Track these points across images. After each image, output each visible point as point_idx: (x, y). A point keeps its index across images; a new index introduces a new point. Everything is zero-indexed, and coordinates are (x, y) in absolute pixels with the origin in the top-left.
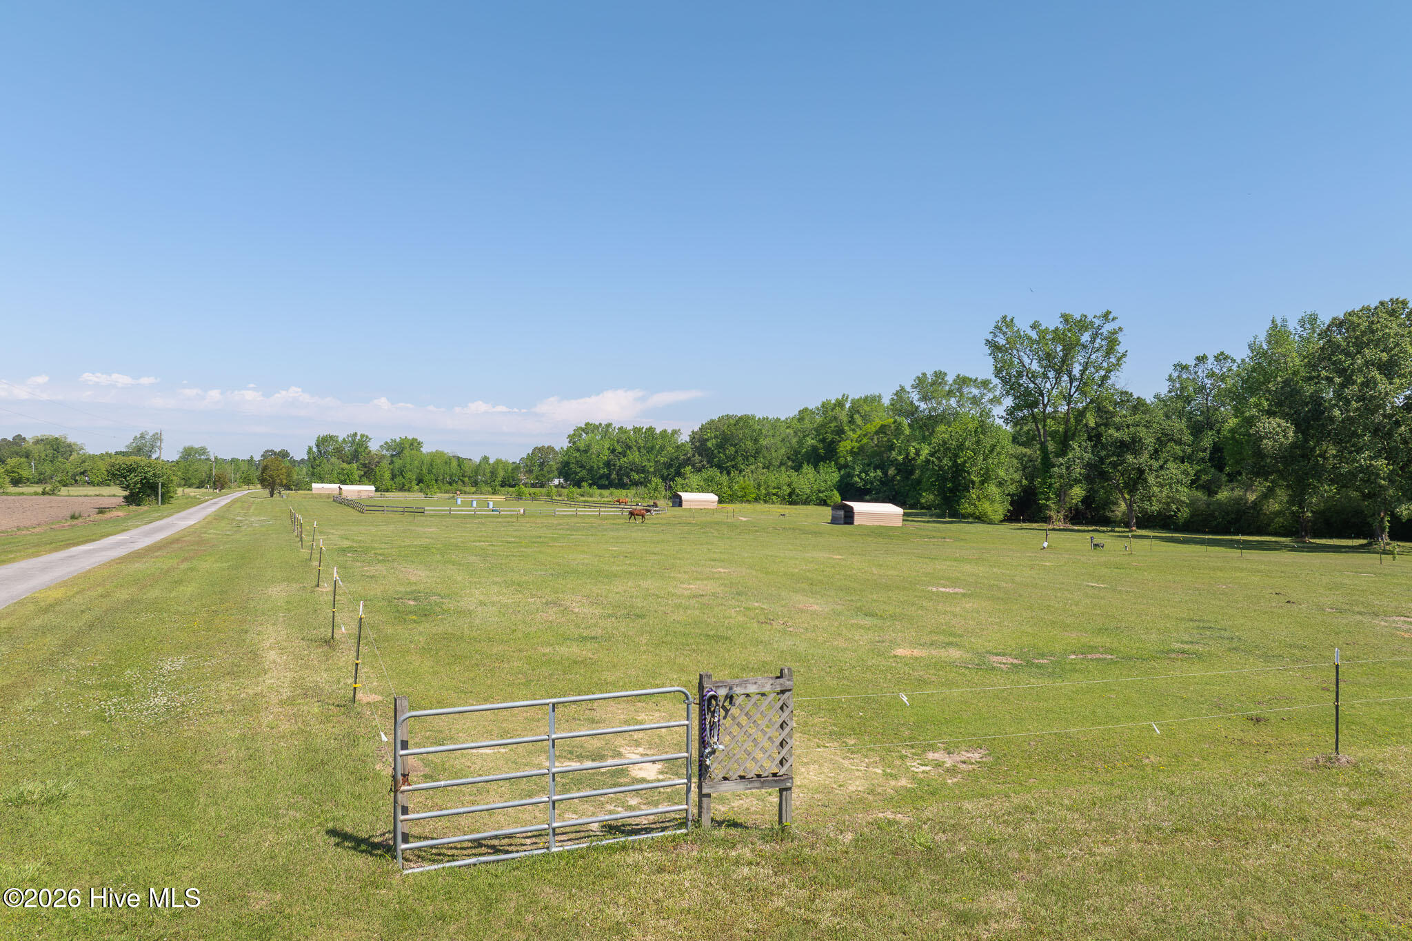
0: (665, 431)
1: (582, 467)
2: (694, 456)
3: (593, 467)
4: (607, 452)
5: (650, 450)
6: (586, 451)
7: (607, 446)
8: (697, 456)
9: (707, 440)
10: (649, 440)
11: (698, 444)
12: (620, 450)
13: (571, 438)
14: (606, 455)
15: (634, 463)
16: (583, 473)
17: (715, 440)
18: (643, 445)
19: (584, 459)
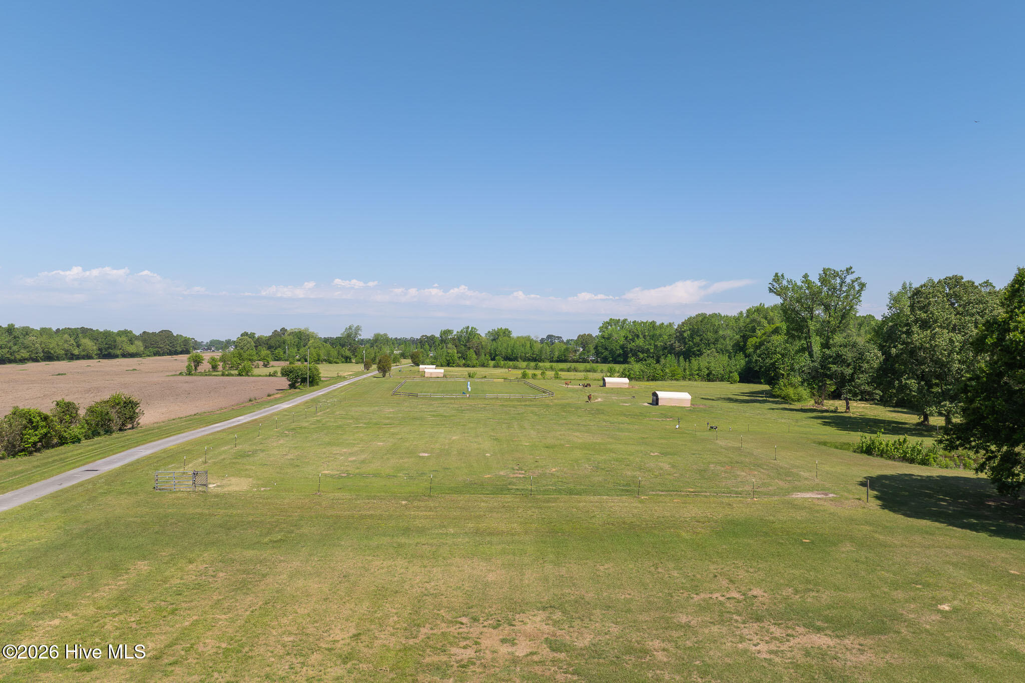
0: (663, 324)
1: (606, 349)
2: (675, 343)
3: (612, 349)
4: (623, 339)
5: (653, 337)
6: (608, 339)
7: (623, 334)
8: (677, 342)
9: (684, 332)
10: (651, 330)
11: (678, 334)
12: (631, 337)
13: (601, 330)
14: (622, 341)
15: (640, 347)
16: (606, 353)
17: (689, 332)
18: (647, 334)
19: (607, 344)
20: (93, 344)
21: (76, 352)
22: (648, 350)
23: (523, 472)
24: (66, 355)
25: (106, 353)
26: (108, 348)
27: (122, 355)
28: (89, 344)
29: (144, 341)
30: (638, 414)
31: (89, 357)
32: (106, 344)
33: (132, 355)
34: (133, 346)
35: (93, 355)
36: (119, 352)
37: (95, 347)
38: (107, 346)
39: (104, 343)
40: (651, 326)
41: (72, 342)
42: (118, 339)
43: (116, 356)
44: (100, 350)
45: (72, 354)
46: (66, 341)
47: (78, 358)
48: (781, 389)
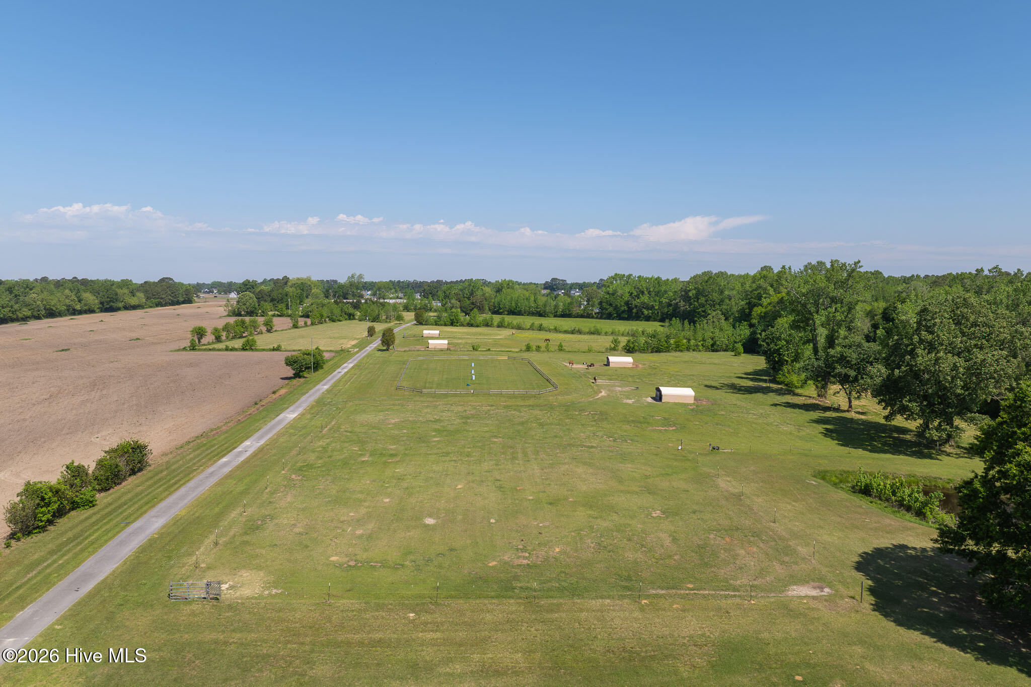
0: (668, 280)
2: (680, 302)
3: (617, 305)
4: (627, 295)
5: (658, 294)
6: (613, 294)
7: (627, 290)
8: (682, 301)
9: (690, 291)
10: (657, 286)
11: (683, 293)
12: (636, 294)
14: (626, 297)
15: (645, 303)
16: (611, 309)
17: (694, 292)
18: (652, 290)
19: (612, 299)
20: (95, 298)
21: (78, 307)
22: (653, 307)
23: (527, 555)
24: (68, 310)
25: (108, 306)
26: (110, 301)
27: (124, 307)
28: (90, 298)
29: (146, 292)
30: (642, 420)
31: (91, 311)
32: (108, 298)
33: (134, 307)
34: (135, 298)
35: (95, 309)
36: (121, 305)
37: (96, 301)
38: (109, 299)
39: (106, 297)
40: (656, 282)
41: (74, 297)
42: (119, 291)
43: (118, 309)
44: (102, 303)
45: (74, 310)
46: (67, 297)
47: (80, 312)
48: (784, 375)
